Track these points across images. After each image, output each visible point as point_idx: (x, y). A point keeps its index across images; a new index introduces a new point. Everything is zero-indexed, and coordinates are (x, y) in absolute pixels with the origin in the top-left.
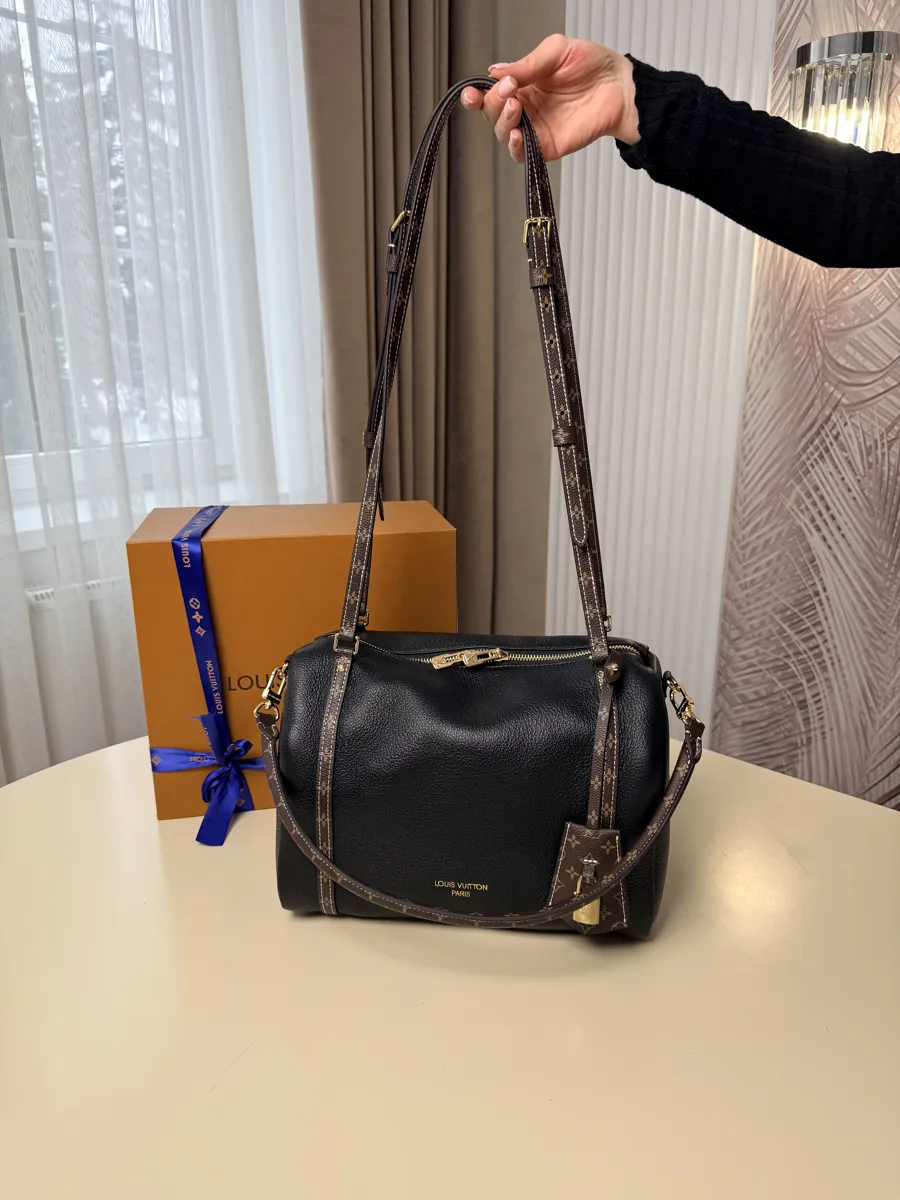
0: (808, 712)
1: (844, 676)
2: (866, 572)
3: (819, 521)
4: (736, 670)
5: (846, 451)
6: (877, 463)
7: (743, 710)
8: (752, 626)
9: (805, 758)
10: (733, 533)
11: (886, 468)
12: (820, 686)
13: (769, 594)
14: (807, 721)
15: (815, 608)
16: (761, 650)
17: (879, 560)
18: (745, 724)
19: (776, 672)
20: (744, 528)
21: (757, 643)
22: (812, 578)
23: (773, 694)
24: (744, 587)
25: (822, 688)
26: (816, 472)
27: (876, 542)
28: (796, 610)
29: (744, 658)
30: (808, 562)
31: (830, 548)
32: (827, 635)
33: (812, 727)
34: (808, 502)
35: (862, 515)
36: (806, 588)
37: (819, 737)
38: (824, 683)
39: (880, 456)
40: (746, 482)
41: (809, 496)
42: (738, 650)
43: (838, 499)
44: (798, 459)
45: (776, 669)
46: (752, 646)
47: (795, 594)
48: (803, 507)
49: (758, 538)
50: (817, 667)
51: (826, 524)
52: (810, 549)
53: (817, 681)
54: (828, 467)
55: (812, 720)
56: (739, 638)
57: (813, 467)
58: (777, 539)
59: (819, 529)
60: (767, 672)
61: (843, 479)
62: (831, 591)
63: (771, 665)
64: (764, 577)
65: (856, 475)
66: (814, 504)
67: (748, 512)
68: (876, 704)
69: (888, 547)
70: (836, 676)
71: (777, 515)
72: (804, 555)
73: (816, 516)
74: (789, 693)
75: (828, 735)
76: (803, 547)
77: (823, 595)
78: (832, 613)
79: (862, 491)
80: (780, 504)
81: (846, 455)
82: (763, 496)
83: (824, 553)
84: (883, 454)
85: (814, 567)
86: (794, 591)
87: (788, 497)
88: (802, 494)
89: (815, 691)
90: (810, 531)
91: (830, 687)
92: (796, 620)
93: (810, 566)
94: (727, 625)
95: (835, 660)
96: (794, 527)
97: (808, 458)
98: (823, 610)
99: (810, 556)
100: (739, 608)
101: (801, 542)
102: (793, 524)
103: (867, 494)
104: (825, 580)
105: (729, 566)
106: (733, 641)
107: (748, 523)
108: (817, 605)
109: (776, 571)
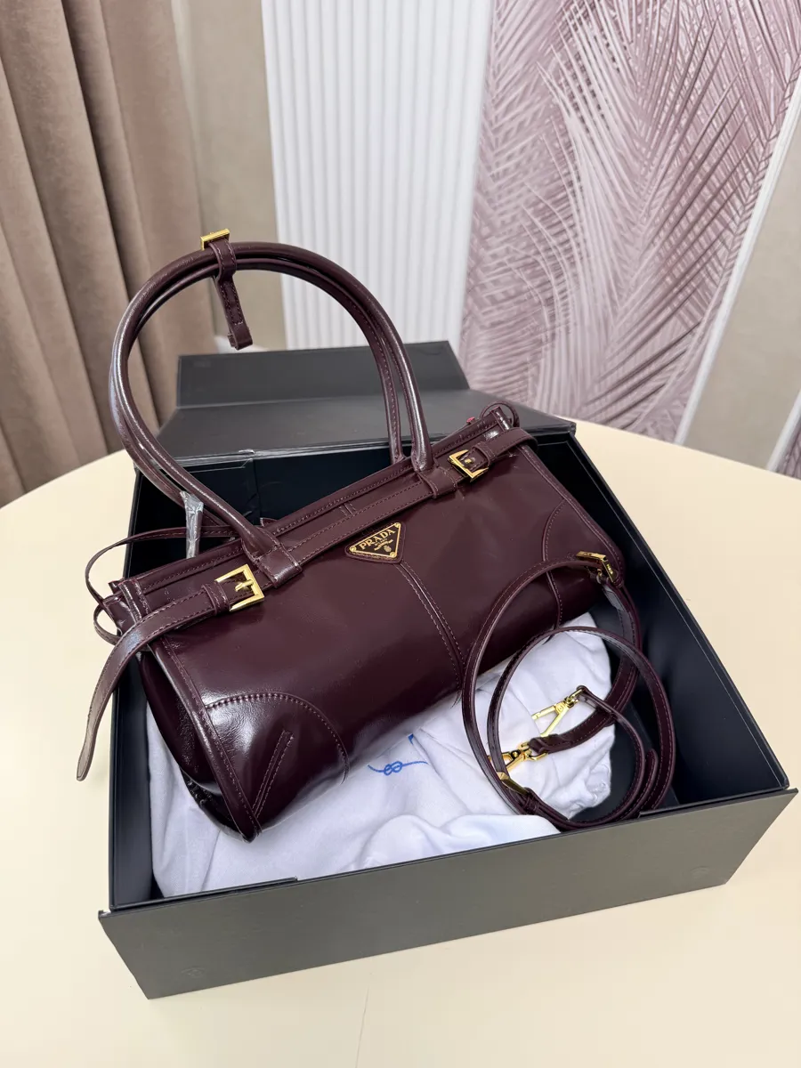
0: (554, 310)
1: (591, 270)
2: (621, 157)
3: (578, 99)
4: (486, 270)
5: (613, 9)
6: (647, 24)
7: (491, 311)
8: (503, 222)
9: (549, 353)
10: (485, 114)
11: (655, 33)
12: (567, 282)
13: (522, 185)
14: (552, 317)
15: (568, 200)
16: (512, 247)
17: (637, 145)
18: (493, 325)
19: (525, 270)
20: (497, 106)
21: (507, 241)
22: (567, 166)
23: (520, 293)
24: (496, 178)
25: (570, 283)
26: (578, 35)
27: (636, 123)
28: (548, 203)
29: (494, 256)
30: (563, 148)
31: (587, 130)
32: (578, 228)
33: (556, 323)
34: (568, 74)
35: (625, 90)
36: (560, 178)
37: (563, 334)
38: (571, 279)
39: (650, 16)
40: (500, 48)
41: (570, 66)
42: (488, 248)
43: (600, 70)
44: (561, 18)
45: (526, 266)
46: (502, 243)
47: (548, 185)
48: (562, 80)
49: (512, 119)
50: (565, 262)
51: (586, 102)
52: (567, 132)
53: (565, 276)
54: (592, 29)
55: (557, 316)
56: (489, 236)
57: (576, 29)
58: (533, 119)
59: (577, 109)
60: (516, 271)
61: (608, 45)
62: (585, 181)
63: (521, 263)
64: (518, 165)
65: (622, 39)
66: (575, 77)
67: (501, 89)
68: (620, 297)
69: (647, 129)
70: (584, 271)
71: (533, 91)
72: (561, 140)
73: (576, 92)
74: (537, 291)
75: (572, 330)
76: (560, 130)
77: (576, 185)
78: (585, 205)
79: (627, 61)
80: (537, 77)
81: (613, 14)
82: (519, 66)
83: (581, 136)
84: (654, 13)
85: (569, 153)
86: (547, 182)
87: (546, 68)
88: (562, 65)
89: (562, 287)
90: (568, 111)
91: (577, 283)
92: (547, 214)
93: (565, 153)
94: (478, 222)
95: (584, 254)
96: (551, 106)
97: (571, 18)
98: (576, 202)
99: (567, 140)
100: (490, 201)
101: (558, 124)
102: (550, 102)
103: (631, 64)
104: (580, 169)
105: (482, 154)
106: (483, 239)
107: (502, 100)
108: (570, 197)
109: (530, 159)
